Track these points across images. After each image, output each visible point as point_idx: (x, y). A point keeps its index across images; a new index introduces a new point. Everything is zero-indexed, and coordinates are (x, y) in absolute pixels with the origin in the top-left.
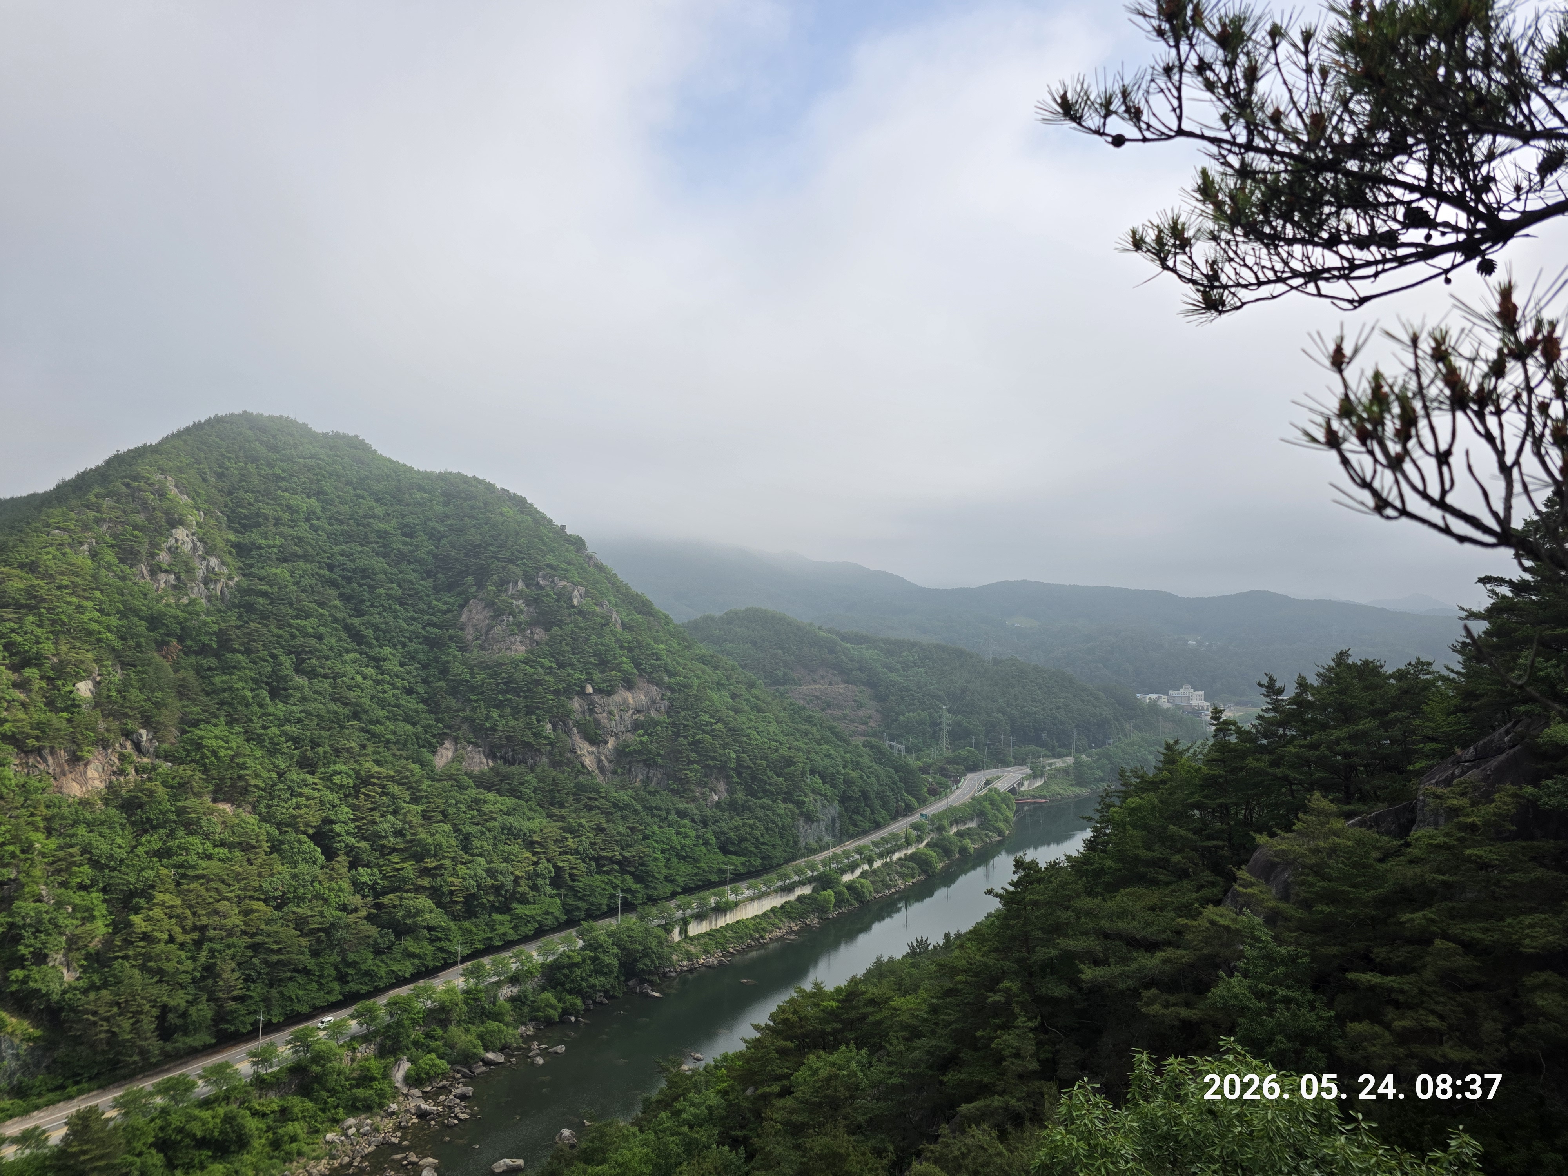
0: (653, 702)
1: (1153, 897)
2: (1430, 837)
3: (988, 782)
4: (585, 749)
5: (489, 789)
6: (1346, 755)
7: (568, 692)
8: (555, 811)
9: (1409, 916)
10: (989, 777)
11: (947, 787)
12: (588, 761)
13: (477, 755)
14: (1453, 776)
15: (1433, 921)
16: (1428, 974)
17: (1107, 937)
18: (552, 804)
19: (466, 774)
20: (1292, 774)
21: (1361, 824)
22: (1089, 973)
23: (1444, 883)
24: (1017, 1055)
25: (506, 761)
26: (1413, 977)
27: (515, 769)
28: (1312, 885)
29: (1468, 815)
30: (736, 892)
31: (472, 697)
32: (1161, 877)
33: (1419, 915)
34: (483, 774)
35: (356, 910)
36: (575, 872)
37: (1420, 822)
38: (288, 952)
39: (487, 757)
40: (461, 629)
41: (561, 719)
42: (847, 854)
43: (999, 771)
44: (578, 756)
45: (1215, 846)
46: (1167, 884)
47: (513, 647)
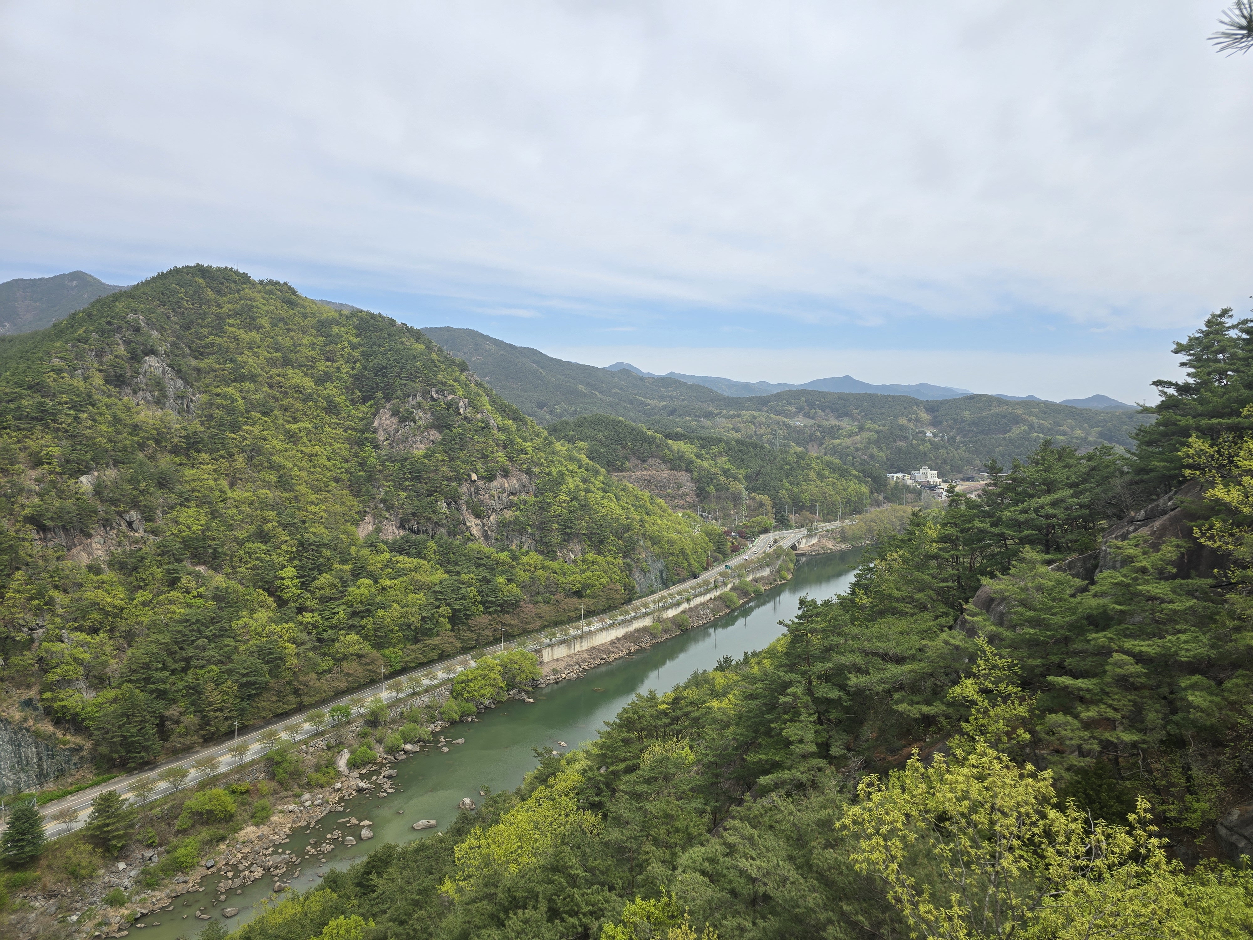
0: (524, 486)
1: (902, 624)
2: (1111, 577)
3: (776, 542)
4: (472, 522)
5: (400, 553)
6: (1048, 517)
7: (458, 479)
8: (452, 568)
9: (1094, 635)
10: (777, 537)
11: (746, 545)
12: (475, 531)
13: (391, 528)
14: (1128, 532)
15: (1111, 639)
16: (1108, 679)
17: (867, 654)
18: (448, 563)
19: (383, 542)
20: (1008, 532)
21: (1059, 569)
22: (854, 680)
23: (1121, 611)
24: (801, 741)
25: (412, 531)
26: (1095, 681)
27: (420, 537)
28: (1022, 614)
29: (1141, 561)
30: (588, 625)
31: (385, 484)
32: (907, 610)
33: (1100, 635)
34: (396, 541)
35: (303, 643)
36: (468, 613)
37: (1102, 566)
38: (254, 675)
39: (398, 528)
40: (374, 432)
41: (453, 499)
42: (671, 596)
43: (784, 533)
44: (467, 528)
45: (947, 587)
46: (913, 615)
47: (414, 446)
